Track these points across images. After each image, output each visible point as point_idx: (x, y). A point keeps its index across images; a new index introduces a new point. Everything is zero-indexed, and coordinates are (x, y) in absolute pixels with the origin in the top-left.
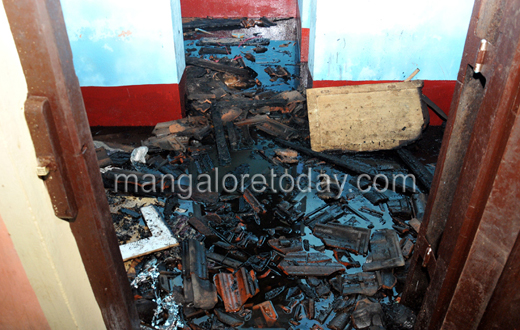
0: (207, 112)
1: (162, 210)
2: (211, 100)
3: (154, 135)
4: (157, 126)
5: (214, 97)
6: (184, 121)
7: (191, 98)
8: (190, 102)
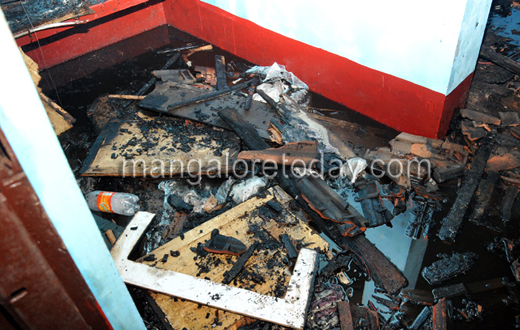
0: (477, 141)
1: (324, 264)
2: (490, 125)
3: (390, 146)
4: (402, 136)
5: (498, 122)
6: (436, 143)
7: (464, 113)
8: (461, 118)
